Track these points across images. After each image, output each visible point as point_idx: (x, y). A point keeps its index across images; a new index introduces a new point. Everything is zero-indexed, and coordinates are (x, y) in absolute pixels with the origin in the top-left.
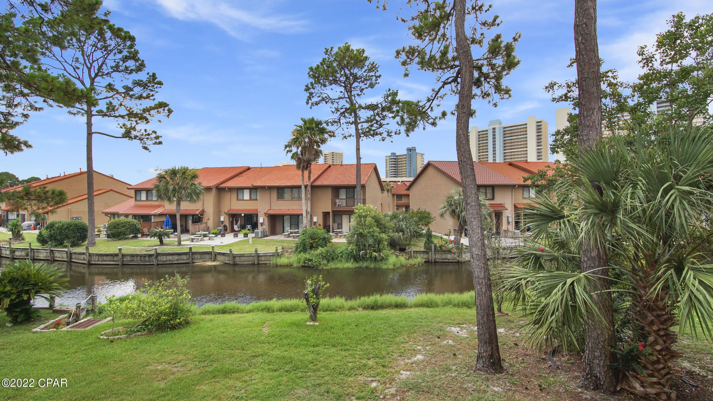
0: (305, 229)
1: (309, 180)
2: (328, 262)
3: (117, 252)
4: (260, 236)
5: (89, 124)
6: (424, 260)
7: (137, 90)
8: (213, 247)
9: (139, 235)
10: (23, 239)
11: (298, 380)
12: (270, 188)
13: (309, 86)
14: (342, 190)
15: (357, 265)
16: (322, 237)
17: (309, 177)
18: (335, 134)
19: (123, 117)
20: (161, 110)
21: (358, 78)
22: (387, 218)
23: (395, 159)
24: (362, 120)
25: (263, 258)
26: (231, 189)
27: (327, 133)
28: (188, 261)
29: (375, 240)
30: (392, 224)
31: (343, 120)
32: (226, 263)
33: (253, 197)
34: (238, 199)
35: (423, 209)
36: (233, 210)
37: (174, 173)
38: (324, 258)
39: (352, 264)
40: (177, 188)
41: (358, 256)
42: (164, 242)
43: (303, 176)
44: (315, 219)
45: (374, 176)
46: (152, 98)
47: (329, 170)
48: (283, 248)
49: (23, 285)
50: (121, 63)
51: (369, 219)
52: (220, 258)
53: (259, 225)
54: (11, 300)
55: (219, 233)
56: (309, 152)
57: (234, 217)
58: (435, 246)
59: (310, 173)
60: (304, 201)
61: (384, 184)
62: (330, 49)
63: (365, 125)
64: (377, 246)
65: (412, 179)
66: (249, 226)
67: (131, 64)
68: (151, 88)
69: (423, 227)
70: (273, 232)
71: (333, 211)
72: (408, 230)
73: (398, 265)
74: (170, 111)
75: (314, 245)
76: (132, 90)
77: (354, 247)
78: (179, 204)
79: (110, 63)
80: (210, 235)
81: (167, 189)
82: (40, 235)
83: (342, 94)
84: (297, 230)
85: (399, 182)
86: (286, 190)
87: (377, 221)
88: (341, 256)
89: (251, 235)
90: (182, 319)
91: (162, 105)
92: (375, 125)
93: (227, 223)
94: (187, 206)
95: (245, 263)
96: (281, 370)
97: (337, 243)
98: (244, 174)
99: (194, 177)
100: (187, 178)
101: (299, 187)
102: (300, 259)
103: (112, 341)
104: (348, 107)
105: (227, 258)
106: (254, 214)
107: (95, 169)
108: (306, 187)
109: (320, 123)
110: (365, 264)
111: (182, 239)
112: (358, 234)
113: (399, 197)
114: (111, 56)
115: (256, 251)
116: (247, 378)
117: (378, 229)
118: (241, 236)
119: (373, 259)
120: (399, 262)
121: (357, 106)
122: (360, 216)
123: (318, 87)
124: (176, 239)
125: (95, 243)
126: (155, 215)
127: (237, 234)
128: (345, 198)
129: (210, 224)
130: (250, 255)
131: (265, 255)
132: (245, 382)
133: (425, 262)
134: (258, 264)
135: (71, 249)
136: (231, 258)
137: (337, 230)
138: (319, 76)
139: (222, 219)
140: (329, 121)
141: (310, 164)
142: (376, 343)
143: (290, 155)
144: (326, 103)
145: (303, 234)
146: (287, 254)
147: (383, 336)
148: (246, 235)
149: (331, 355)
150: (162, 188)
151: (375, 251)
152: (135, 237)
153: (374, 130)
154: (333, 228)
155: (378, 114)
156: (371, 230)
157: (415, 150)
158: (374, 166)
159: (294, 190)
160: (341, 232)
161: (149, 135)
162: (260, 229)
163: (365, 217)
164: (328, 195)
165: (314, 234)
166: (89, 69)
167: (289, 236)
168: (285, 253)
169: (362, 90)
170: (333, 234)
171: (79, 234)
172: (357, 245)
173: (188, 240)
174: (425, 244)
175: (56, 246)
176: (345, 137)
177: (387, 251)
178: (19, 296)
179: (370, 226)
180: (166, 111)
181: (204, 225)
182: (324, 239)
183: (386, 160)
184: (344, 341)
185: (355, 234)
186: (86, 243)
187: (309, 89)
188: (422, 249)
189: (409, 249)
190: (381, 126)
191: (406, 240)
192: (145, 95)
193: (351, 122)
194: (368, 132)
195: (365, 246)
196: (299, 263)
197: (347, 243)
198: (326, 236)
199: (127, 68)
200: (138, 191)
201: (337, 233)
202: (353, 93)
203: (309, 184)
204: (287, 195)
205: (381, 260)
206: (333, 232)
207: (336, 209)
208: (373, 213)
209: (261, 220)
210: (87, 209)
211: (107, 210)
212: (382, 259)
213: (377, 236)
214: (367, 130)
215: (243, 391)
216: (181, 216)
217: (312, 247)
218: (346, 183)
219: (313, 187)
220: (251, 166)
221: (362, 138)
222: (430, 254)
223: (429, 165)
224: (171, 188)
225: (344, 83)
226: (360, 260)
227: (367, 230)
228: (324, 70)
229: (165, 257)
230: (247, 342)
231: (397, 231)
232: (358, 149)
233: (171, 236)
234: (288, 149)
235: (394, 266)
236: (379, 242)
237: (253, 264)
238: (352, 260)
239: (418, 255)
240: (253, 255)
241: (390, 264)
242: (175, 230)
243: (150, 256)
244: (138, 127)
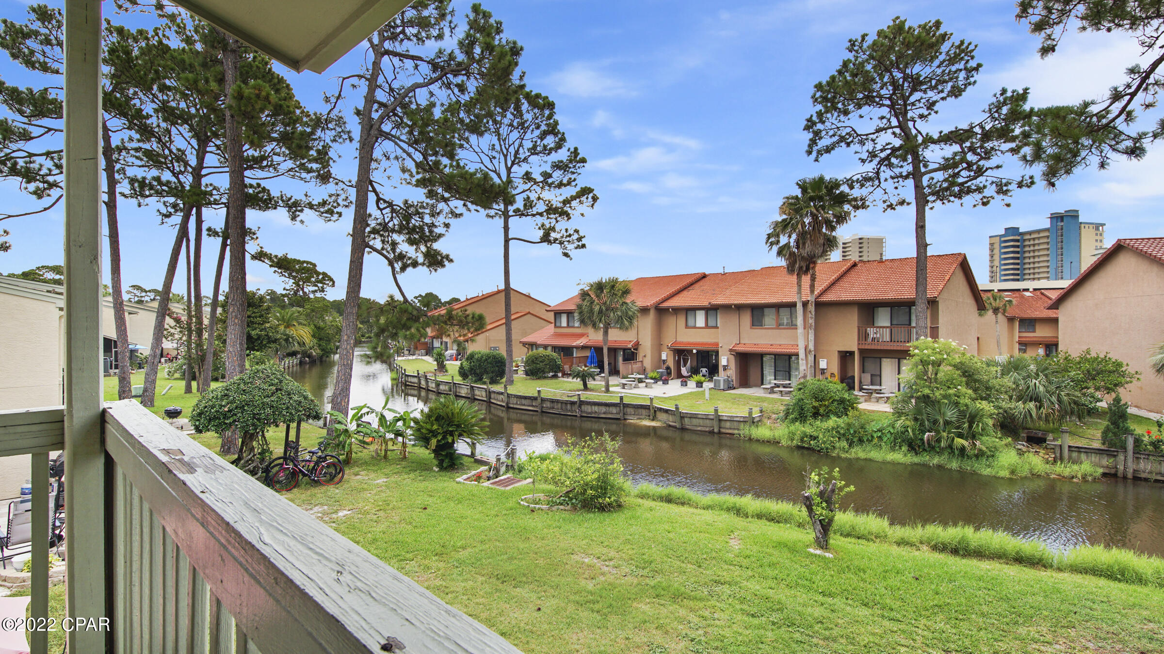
0: (802, 380)
1: (812, 291)
2: (851, 445)
3: (536, 395)
4: (722, 387)
5: (506, 229)
6: (1101, 471)
7: (557, 175)
8: (651, 399)
9: (560, 375)
10: (446, 371)
11: (794, 645)
12: (739, 308)
13: (815, 118)
14: (880, 309)
15: (916, 460)
16: (837, 398)
17: (812, 287)
18: (867, 203)
19: (541, 214)
20: (584, 199)
21: (922, 83)
22: (994, 369)
23: (1018, 241)
24: (932, 166)
25: (728, 424)
26: (677, 310)
27: (849, 202)
28: (618, 416)
29: (962, 414)
30: (1008, 381)
31: (885, 173)
32: (670, 426)
33: (711, 323)
34: (687, 327)
35: (1098, 350)
36: (680, 343)
37: (599, 287)
38: (841, 436)
39: (905, 455)
40: (604, 308)
41: (918, 442)
42: (589, 386)
43: (799, 285)
44: (823, 364)
45: (960, 280)
46: (573, 184)
47: (853, 273)
48: (761, 411)
49: (448, 425)
50: (539, 141)
51: (945, 371)
52: (662, 416)
53: (721, 369)
54: (438, 441)
55: (660, 379)
56: (811, 241)
57: (681, 353)
58: (1138, 441)
59: (813, 279)
60: (800, 330)
61: (985, 296)
62: (860, 40)
63: (939, 176)
64: (966, 425)
65: (1066, 284)
66: (704, 370)
67: (550, 141)
68: (572, 170)
69: (1098, 394)
70: (744, 382)
71: (861, 351)
72: (1054, 399)
73: (1025, 472)
74: (595, 199)
75: (821, 411)
76: (550, 176)
77: (908, 423)
78: (606, 333)
79: (528, 144)
80: (647, 381)
81: (591, 311)
82: (461, 368)
83: (885, 121)
84: (788, 382)
85: (1027, 290)
86: (766, 310)
87: (969, 375)
88: (880, 438)
89: (708, 385)
90: (612, 499)
91: (586, 191)
92: (964, 173)
93: (671, 363)
94: (616, 336)
95: (699, 429)
96: (763, 618)
97: (869, 411)
98: (697, 286)
99: (626, 292)
100: (616, 295)
101: (792, 306)
102: (794, 434)
103: (533, 511)
104: (897, 145)
105: (671, 418)
106: (713, 351)
107: (512, 286)
108: (805, 304)
109: (836, 184)
110: (936, 460)
111: (610, 383)
112: (918, 398)
113: (1028, 323)
114: (529, 135)
115: (716, 411)
116: (707, 614)
117: (970, 392)
118: (692, 384)
119: (956, 452)
120: (1027, 467)
121: (920, 139)
122: (924, 362)
123: (832, 119)
124: (603, 383)
125: (513, 381)
126: (577, 347)
127: (686, 382)
128: (889, 325)
129: (648, 363)
130: (706, 417)
131: (731, 420)
132: (705, 618)
133: (1104, 475)
134: (720, 433)
135: (490, 386)
136: (678, 419)
137: (871, 387)
138: (834, 97)
139: (664, 357)
140: (855, 178)
141: (815, 263)
142: (964, 625)
143: (775, 248)
144: (848, 145)
145: (800, 389)
146: (768, 423)
147: (983, 615)
148: (699, 384)
149: (859, 619)
150: (585, 309)
151: (960, 436)
152: (555, 377)
153: (962, 184)
154: (860, 382)
155: (972, 149)
156: (952, 391)
157: (1077, 217)
158: (960, 259)
159: (781, 310)
160: (879, 392)
161: (570, 236)
162: (722, 376)
163: (938, 364)
164: (852, 319)
165: (822, 391)
166: (505, 156)
167: (772, 391)
168: (765, 420)
169: (931, 105)
170: (861, 394)
171: (497, 369)
172: (916, 419)
173: (618, 386)
174: (1105, 433)
175: (476, 382)
176: (891, 207)
177: (991, 440)
178: (444, 438)
179: (949, 383)
180: (590, 199)
181: (639, 365)
182: (842, 401)
183: (992, 244)
184: (888, 601)
185: (912, 397)
186: (504, 380)
187: (814, 124)
188: (1097, 445)
189: (1054, 440)
190: (980, 172)
191: (1047, 420)
192: (565, 181)
193: (904, 174)
194: (947, 189)
195: (935, 422)
196: (792, 440)
197: (894, 414)
198: (846, 396)
199: (545, 147)
200: (558, 314)
201: (870, 393)
202: (910, 114)
203: (811, 298)
204: (769, 319)
205: (977, 456)
206: (861, 389)
207: (867, 347)
208: (957, 356)
209: (723, 361)
210: (504, 338)
211: (525, 340)
212: (980, 455)
213: (966, 405)
214: (945, 185)
215: (701, 632)
216: (609, 349)
217: (816, 414)
218: (891, 295)
219: (819, 305)
220: (707, 273)
221: (930, 205)
222: (1121, 457)
223: (1119, 248)
224: (597, 308)
225: (890, 99)
226: (924, 450)
227: (942, 392)
228: (847, 82)
229: (589, 407)
230: (705, 556)
231: (1019, 399)
232: (920, 227)
233: (597, 377)
234: (772, 239)
235: (1013, 472)
236: (973, 418)
237: (712, 433)
238: (905, 448)
239: (1083, 456)
240: (712, 417)
241: (1002, 468)
242: (602, 371)
243: (573, 403)
244: (558, 227)
